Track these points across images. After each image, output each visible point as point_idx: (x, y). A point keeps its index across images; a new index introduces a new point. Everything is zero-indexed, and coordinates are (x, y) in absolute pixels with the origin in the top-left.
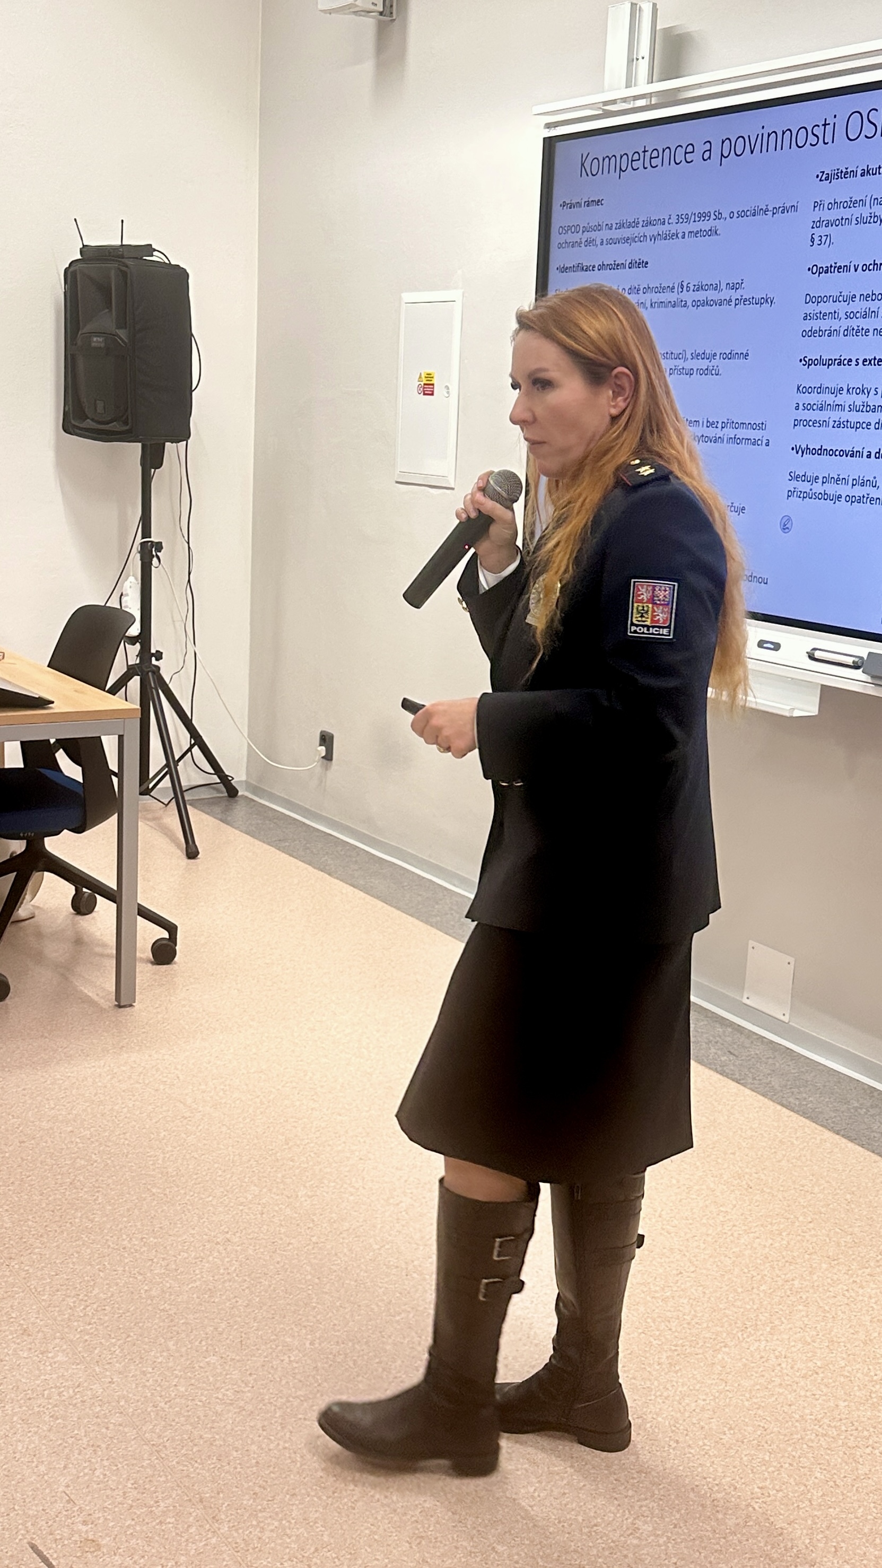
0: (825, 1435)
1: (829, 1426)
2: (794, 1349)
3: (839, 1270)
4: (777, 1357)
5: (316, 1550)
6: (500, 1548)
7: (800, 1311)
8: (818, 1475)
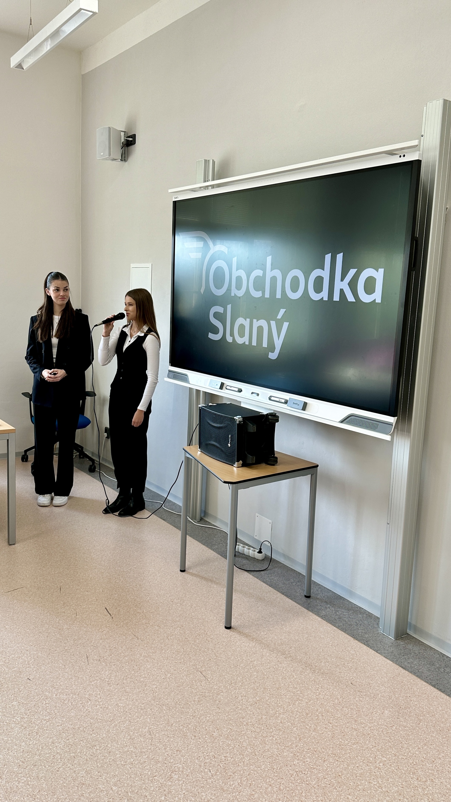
0: (255, 732)
1: (257, 727)
2: (249, 693)
3: (273, 656)
4: (241, 697)
5: (39, 791)
6: (114, 788)
7: (255, 675)
8: (249, 750)
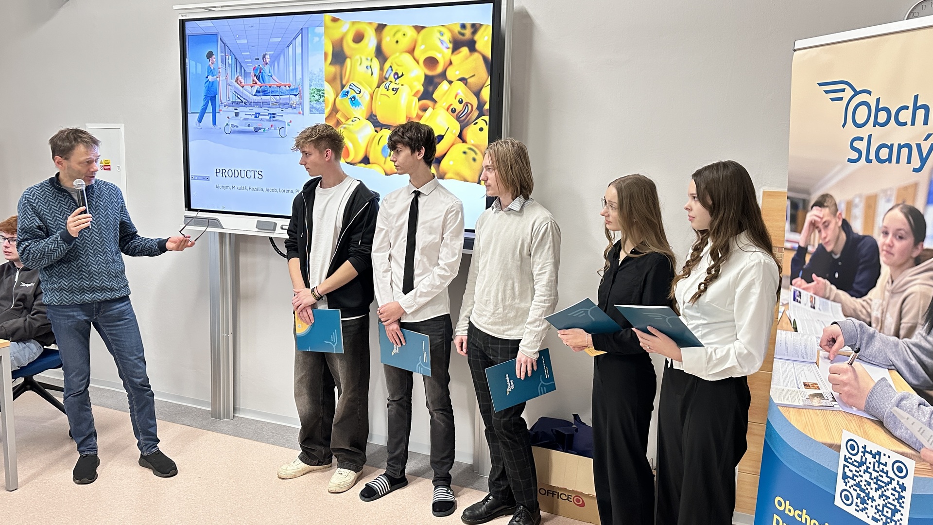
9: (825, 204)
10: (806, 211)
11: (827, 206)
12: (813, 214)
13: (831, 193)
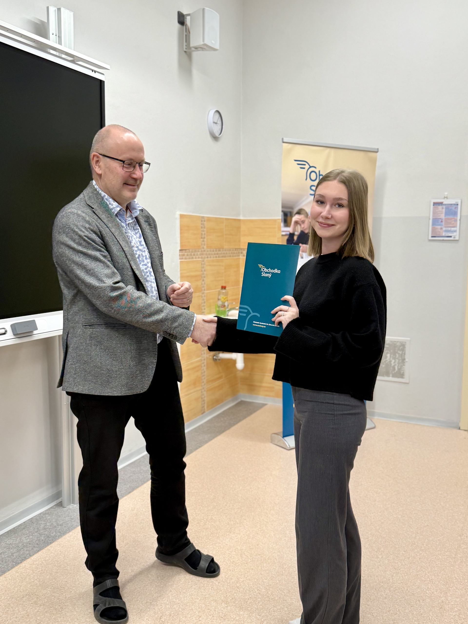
9: (302, 213)
10: (291, 216)
11: (302, 214)
12: (296, 218)
13: (304, 208)
